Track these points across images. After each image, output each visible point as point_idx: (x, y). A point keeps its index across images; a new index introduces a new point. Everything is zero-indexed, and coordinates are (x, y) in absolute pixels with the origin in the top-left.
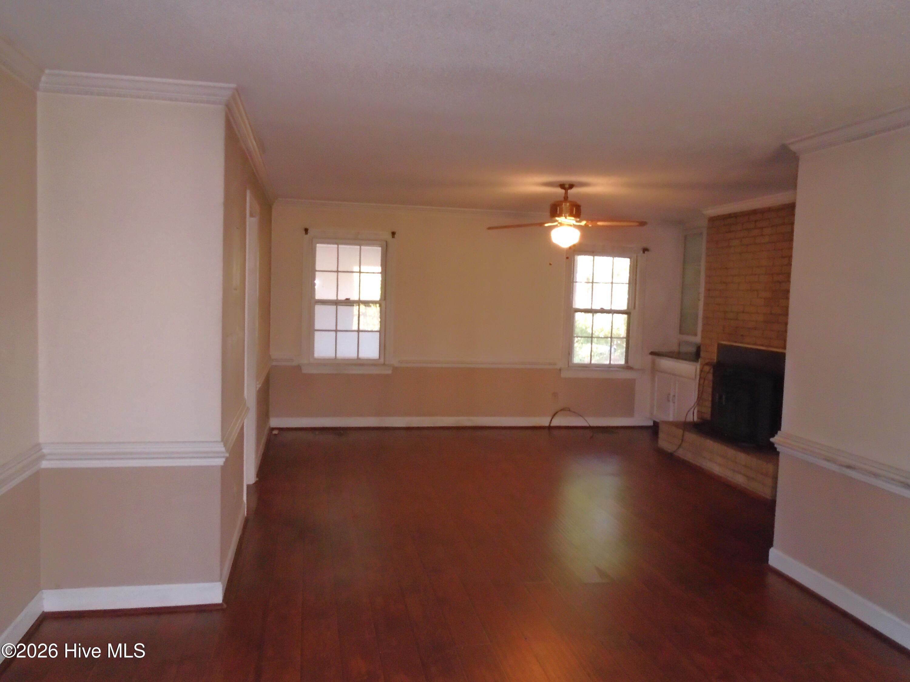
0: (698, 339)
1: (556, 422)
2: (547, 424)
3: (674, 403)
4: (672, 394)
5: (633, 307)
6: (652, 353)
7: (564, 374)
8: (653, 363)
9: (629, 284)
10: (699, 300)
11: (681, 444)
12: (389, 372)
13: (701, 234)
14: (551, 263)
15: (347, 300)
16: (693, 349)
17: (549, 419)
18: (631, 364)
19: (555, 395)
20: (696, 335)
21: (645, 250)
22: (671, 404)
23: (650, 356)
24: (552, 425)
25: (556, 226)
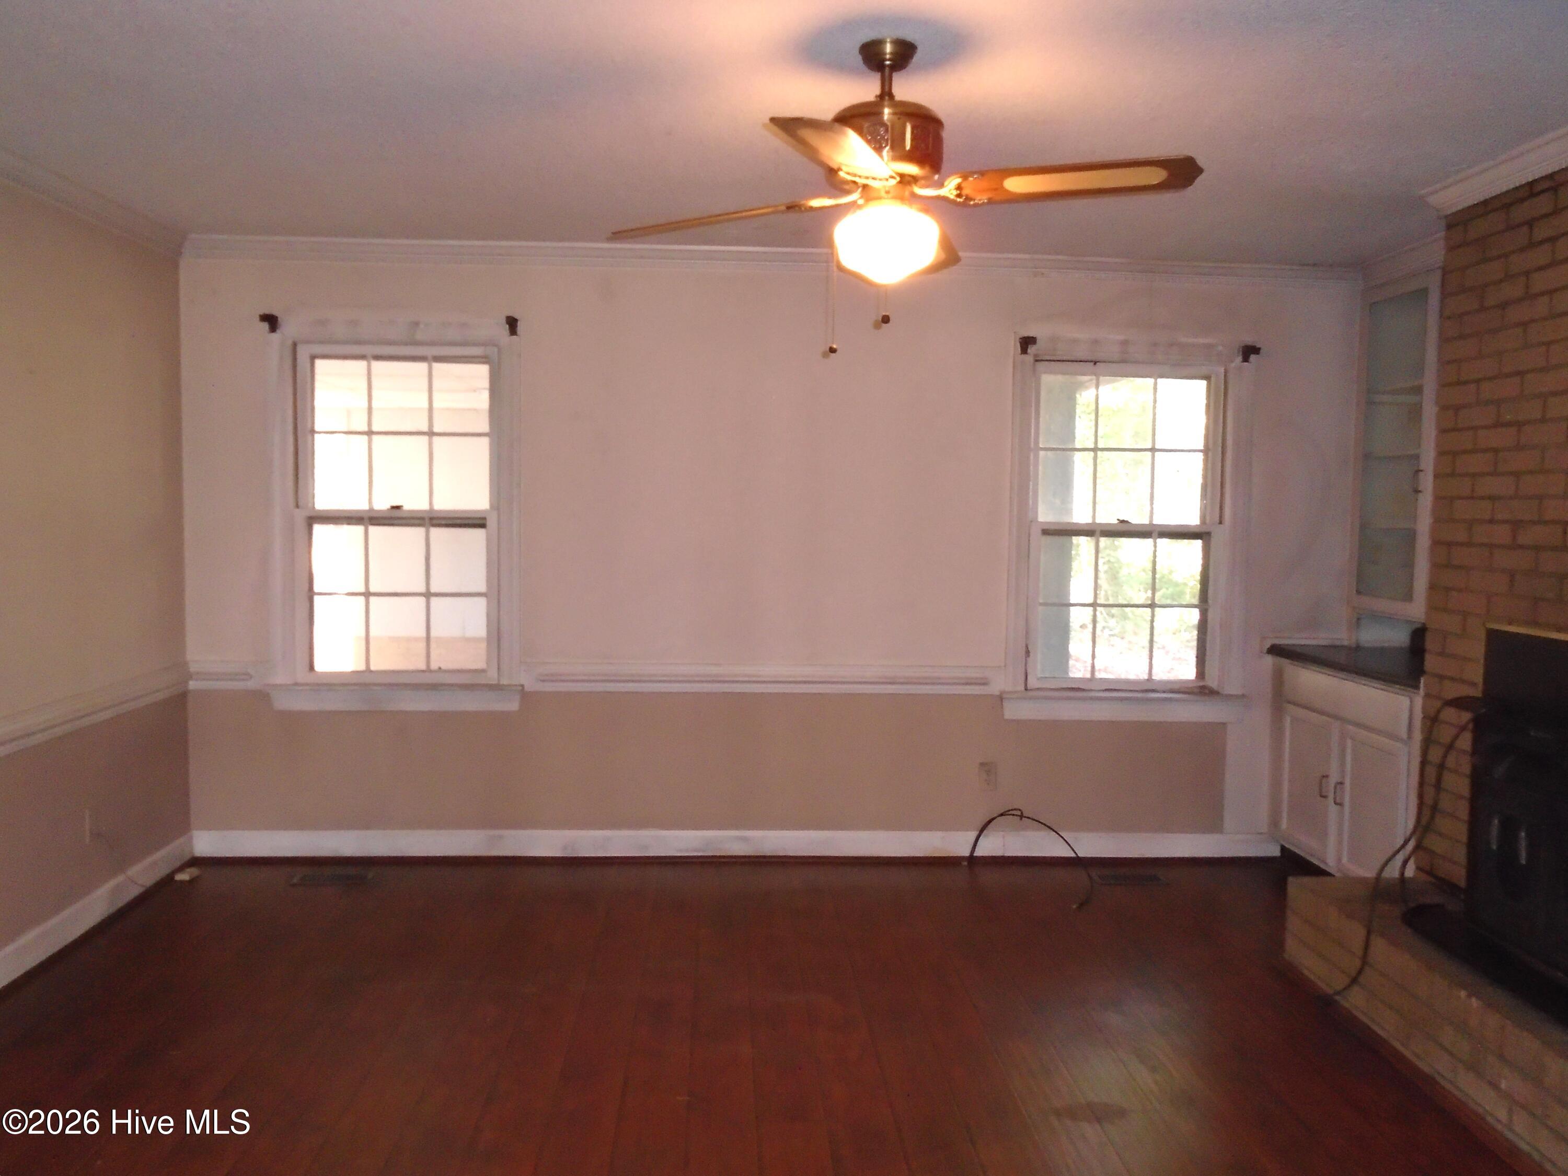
0: (1417, 610)
1: (990, 846)
2: (964, 851)
3: (1339, 804)
4: (1333, 780)
5: (1217, 519)
6: (1276, 650)
7: (1015, 711)
8: (1278, 678)
9: (1206, 451)
10: (1417, 491)
11: (1360, 972)
12: (513, 705)
13: (1423, 293)
14: (835, 346)
15: (395, 511)
16: (1399, 637)
17: (973, 835)
18: (1212, 681)
19: (988, 768)
20: (1408, 596)
21: (1249, 351)
22: (1333, 808)
23: (1269, 660)
24: (978, 853)
25: (853, 205)
